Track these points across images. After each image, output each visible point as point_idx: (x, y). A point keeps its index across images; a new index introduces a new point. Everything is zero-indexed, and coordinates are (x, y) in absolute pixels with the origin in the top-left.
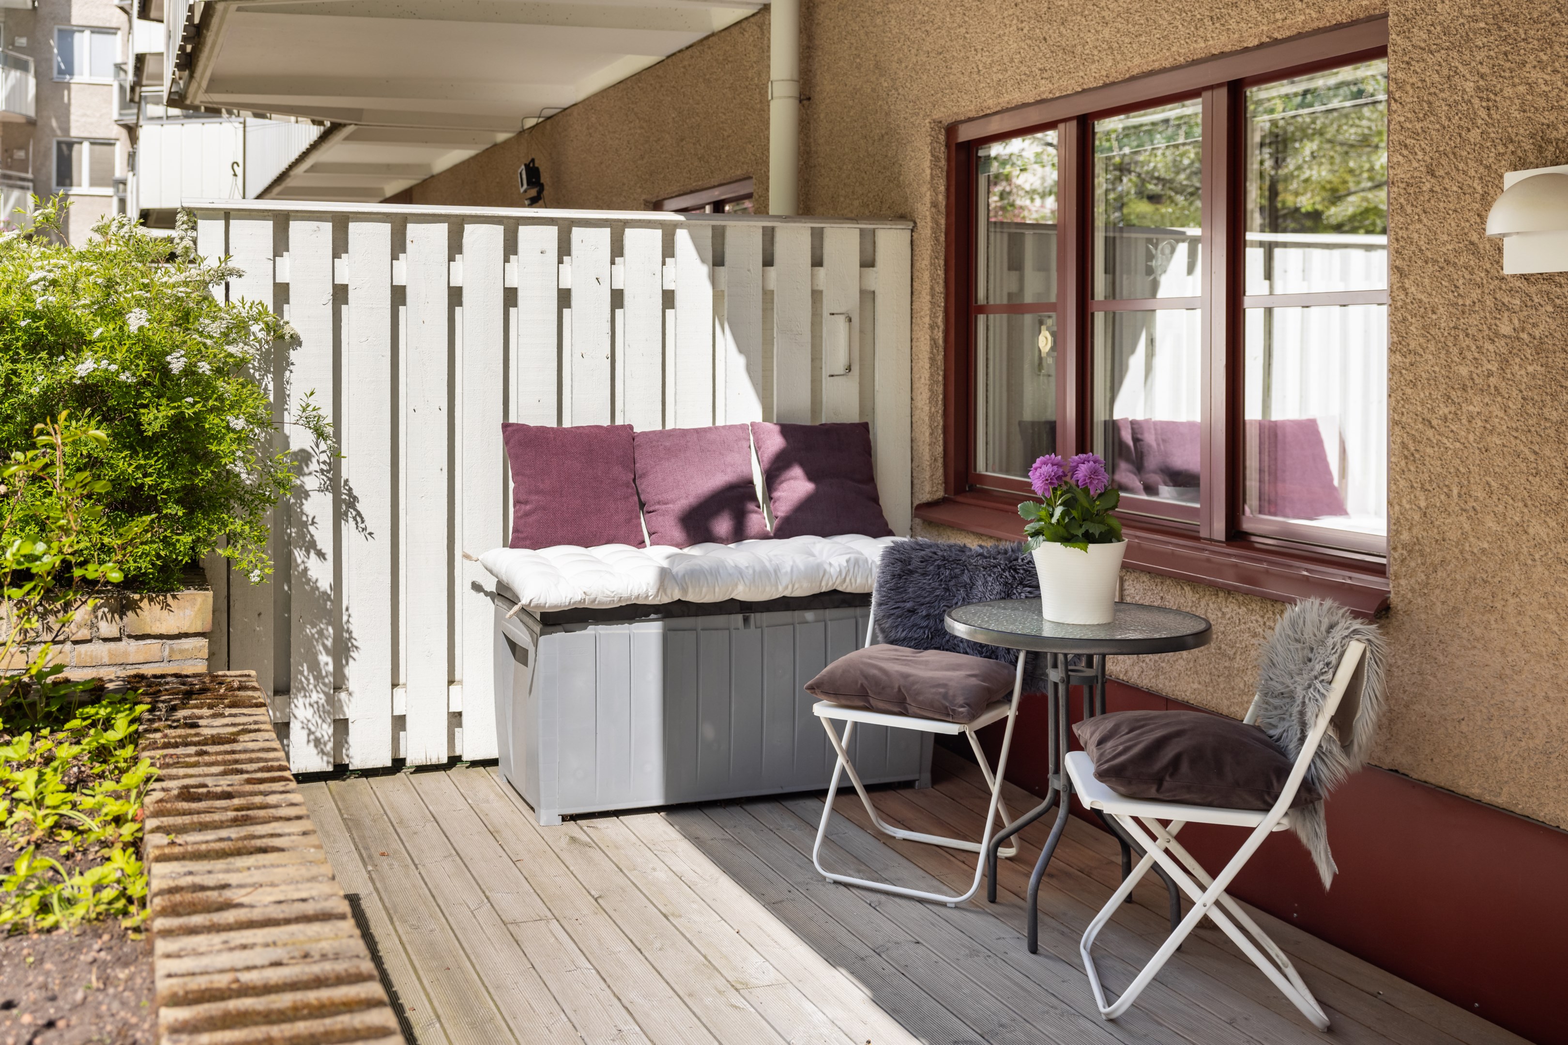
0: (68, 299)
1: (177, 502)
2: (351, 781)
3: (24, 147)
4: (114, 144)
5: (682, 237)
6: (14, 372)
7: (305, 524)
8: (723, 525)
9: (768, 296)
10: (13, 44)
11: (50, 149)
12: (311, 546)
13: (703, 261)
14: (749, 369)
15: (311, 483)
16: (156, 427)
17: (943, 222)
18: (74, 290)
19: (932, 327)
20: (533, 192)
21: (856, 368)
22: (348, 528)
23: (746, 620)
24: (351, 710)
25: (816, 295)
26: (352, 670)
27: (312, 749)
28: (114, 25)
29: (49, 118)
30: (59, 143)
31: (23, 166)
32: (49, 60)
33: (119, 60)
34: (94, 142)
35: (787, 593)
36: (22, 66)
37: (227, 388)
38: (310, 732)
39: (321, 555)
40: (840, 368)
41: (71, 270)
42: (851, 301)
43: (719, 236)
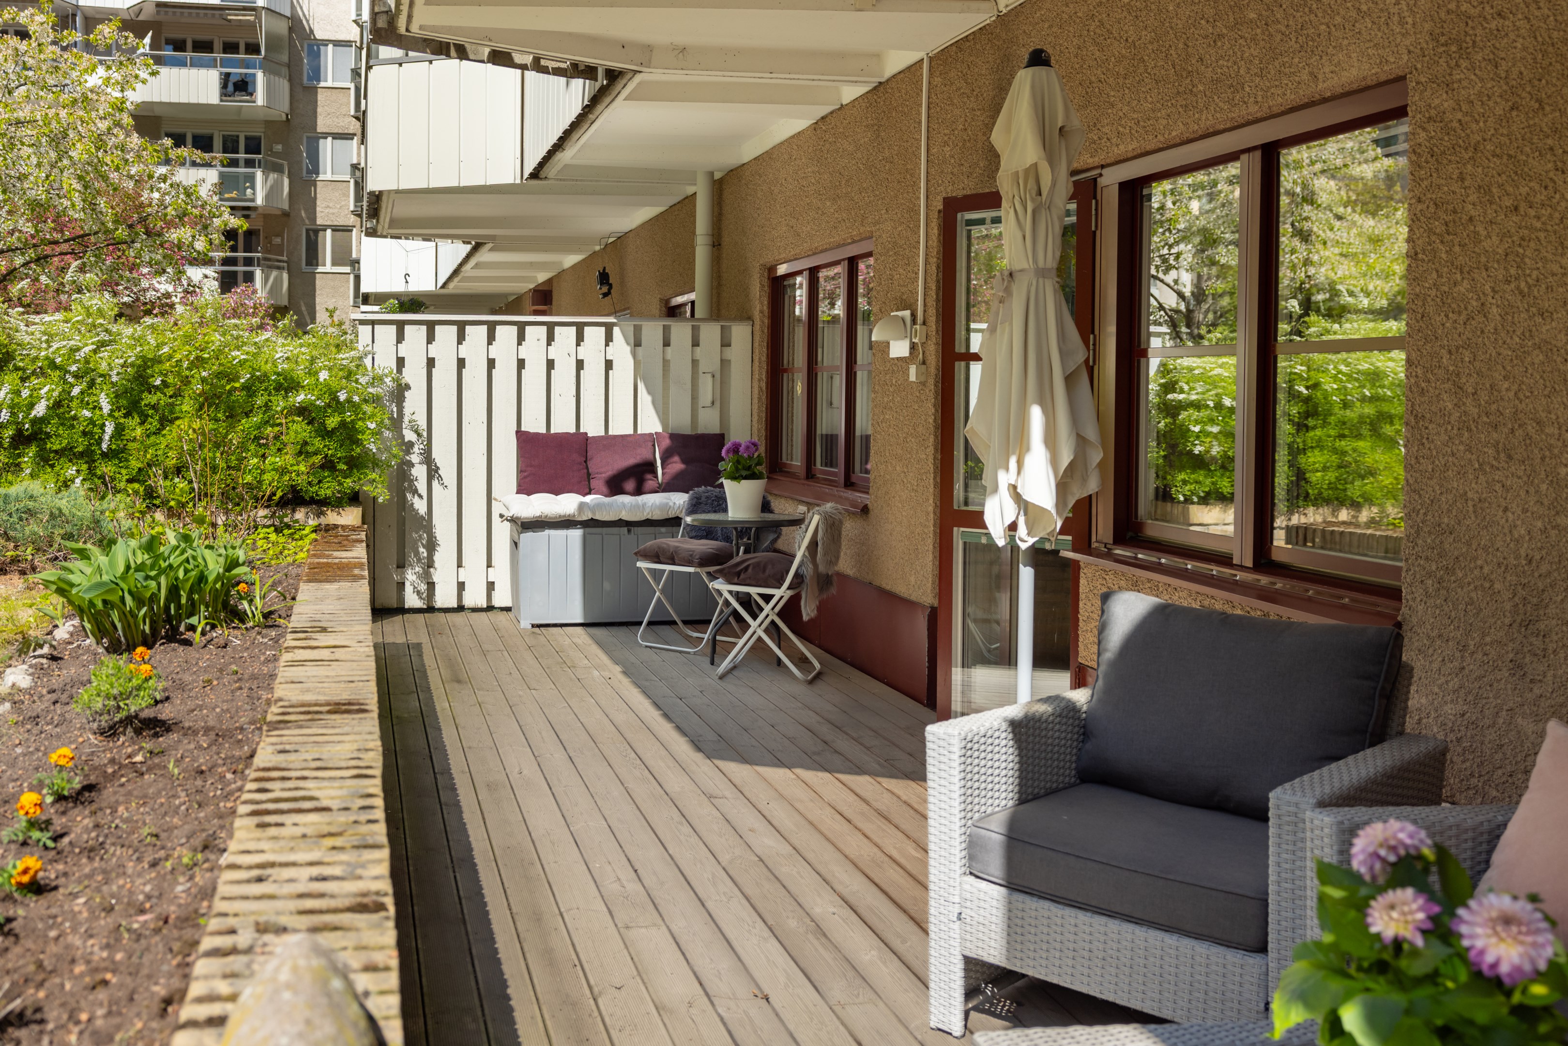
0: (293, 366)
1: (345, 463)
2: (437, 614)
3: (280, 235)
4: (351, 231)
5: (616, 331)
6: (270, 401)
7: (412, 481)
8: (630, 485)
9: (666, 363)
10: (271, 150)
11: (301, 235)
12: (415, 492)
13: (628, 344)
14: (654, 403)
15: (415, 458)
16: (333, 425)
17: (766, 321)
18: (296, 362)
19: (759, 380)
20: (605, 289)
21: (718, 404)
22: (435, 484)
23: (629, 531)
24: (436, 578)
25: (695, 363)
26: (437, 557)
27: (415, 596)
28: (351, 132)
29: (300, 210)
30: (307, 231)
31: (279, 250)
32: (300, 162)
33: (355, 161)
34: (336, 229)
35: (649, 517)
36: (278, 169)
37: (368, 409)
38: (415, 588)
39: (420, 496)
40: (709, 403)
41: (295, 352)
42: (716, 366)
43: (638, 330)
